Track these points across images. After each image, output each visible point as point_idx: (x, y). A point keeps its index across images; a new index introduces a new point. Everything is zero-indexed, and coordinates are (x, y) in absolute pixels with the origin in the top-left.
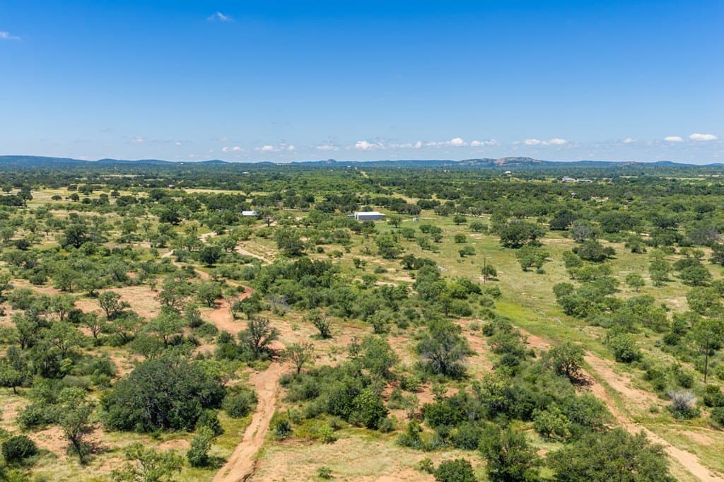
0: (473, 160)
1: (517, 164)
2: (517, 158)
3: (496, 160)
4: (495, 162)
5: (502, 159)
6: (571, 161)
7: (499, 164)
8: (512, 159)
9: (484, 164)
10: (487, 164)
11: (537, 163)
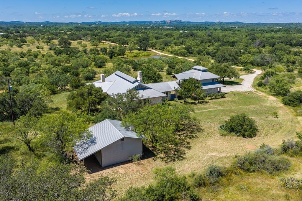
4: (167, 22)
8: (173, 21)
9: (163, 23)
10: (164, 23)
11: (183, 22)
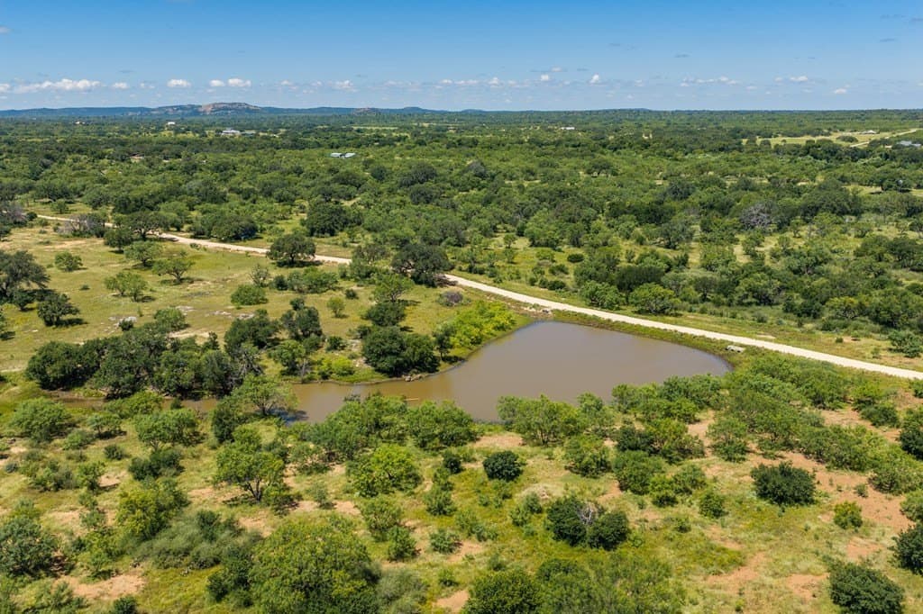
0: (172, 107)
1: (229, 112)
2: (230, 104)
3: (200, 106)
4: (201, 110)
5: (209, 106)
6: (316, 107)
8: (222, 106)
9: (186, 112)
10: (190, 111)
11: (256, 111)
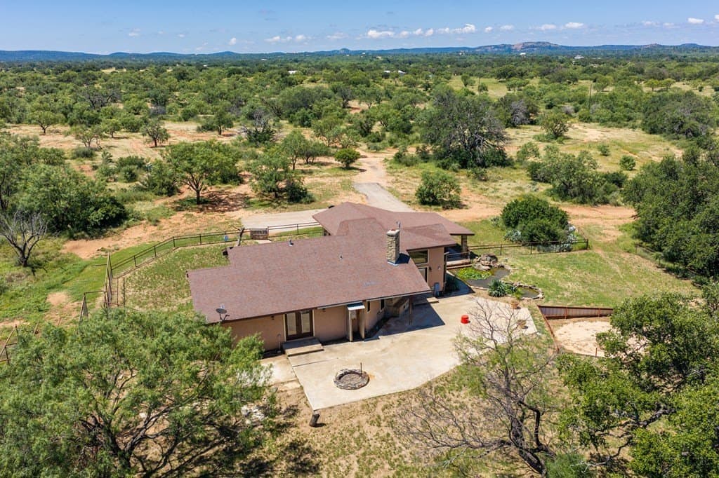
0: (490, 46)
1: (535, 49)
2: (535, 43)
4: (514, 48)
5: (520, 44)
7: (516, 49)
8: (530, 44)
9: (501, 49)
10: (504, 49)
11: (556, 48)
